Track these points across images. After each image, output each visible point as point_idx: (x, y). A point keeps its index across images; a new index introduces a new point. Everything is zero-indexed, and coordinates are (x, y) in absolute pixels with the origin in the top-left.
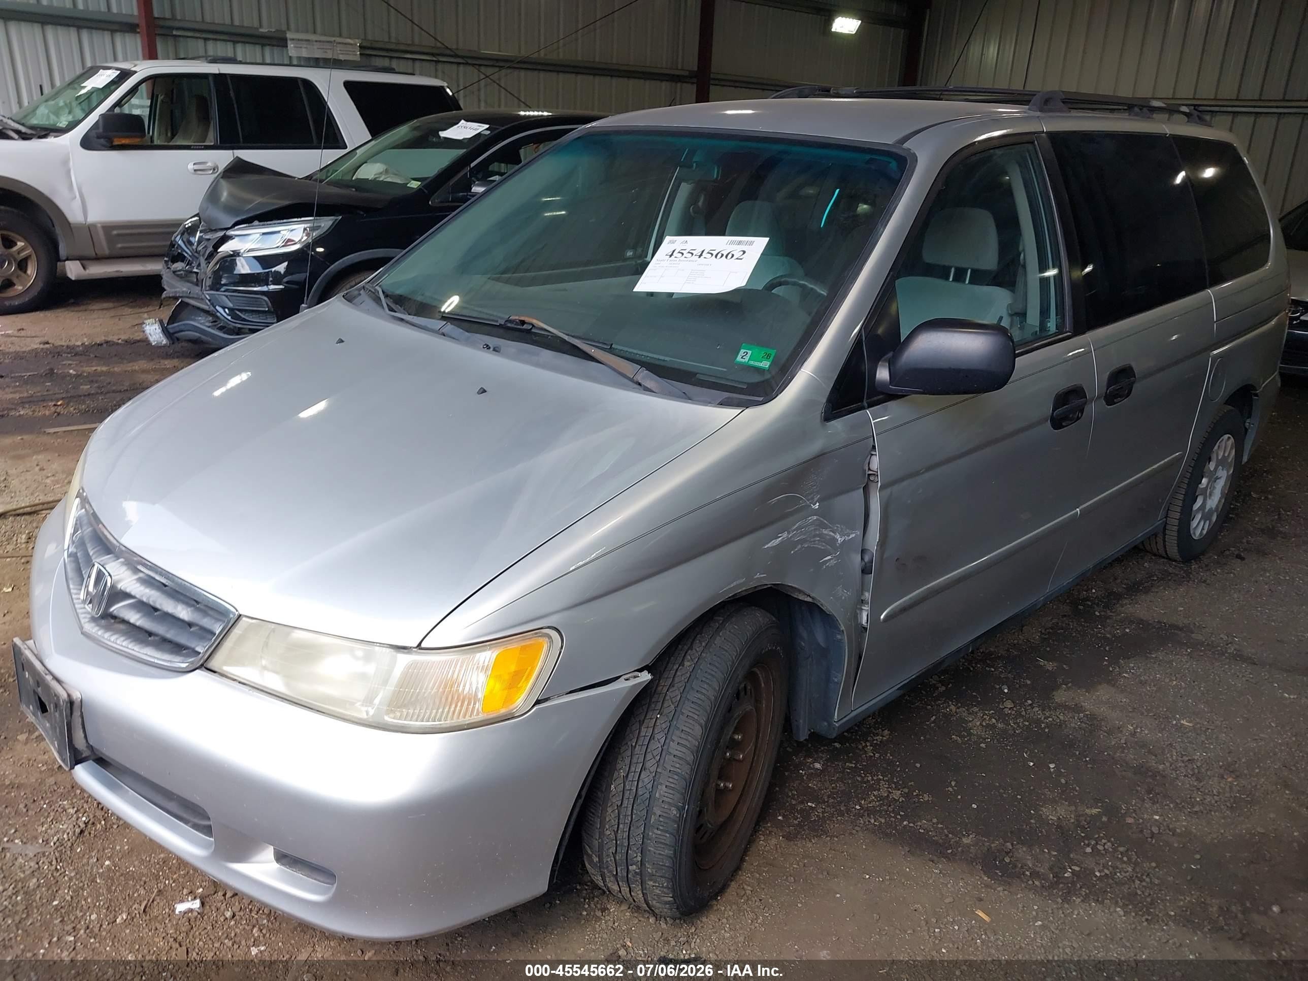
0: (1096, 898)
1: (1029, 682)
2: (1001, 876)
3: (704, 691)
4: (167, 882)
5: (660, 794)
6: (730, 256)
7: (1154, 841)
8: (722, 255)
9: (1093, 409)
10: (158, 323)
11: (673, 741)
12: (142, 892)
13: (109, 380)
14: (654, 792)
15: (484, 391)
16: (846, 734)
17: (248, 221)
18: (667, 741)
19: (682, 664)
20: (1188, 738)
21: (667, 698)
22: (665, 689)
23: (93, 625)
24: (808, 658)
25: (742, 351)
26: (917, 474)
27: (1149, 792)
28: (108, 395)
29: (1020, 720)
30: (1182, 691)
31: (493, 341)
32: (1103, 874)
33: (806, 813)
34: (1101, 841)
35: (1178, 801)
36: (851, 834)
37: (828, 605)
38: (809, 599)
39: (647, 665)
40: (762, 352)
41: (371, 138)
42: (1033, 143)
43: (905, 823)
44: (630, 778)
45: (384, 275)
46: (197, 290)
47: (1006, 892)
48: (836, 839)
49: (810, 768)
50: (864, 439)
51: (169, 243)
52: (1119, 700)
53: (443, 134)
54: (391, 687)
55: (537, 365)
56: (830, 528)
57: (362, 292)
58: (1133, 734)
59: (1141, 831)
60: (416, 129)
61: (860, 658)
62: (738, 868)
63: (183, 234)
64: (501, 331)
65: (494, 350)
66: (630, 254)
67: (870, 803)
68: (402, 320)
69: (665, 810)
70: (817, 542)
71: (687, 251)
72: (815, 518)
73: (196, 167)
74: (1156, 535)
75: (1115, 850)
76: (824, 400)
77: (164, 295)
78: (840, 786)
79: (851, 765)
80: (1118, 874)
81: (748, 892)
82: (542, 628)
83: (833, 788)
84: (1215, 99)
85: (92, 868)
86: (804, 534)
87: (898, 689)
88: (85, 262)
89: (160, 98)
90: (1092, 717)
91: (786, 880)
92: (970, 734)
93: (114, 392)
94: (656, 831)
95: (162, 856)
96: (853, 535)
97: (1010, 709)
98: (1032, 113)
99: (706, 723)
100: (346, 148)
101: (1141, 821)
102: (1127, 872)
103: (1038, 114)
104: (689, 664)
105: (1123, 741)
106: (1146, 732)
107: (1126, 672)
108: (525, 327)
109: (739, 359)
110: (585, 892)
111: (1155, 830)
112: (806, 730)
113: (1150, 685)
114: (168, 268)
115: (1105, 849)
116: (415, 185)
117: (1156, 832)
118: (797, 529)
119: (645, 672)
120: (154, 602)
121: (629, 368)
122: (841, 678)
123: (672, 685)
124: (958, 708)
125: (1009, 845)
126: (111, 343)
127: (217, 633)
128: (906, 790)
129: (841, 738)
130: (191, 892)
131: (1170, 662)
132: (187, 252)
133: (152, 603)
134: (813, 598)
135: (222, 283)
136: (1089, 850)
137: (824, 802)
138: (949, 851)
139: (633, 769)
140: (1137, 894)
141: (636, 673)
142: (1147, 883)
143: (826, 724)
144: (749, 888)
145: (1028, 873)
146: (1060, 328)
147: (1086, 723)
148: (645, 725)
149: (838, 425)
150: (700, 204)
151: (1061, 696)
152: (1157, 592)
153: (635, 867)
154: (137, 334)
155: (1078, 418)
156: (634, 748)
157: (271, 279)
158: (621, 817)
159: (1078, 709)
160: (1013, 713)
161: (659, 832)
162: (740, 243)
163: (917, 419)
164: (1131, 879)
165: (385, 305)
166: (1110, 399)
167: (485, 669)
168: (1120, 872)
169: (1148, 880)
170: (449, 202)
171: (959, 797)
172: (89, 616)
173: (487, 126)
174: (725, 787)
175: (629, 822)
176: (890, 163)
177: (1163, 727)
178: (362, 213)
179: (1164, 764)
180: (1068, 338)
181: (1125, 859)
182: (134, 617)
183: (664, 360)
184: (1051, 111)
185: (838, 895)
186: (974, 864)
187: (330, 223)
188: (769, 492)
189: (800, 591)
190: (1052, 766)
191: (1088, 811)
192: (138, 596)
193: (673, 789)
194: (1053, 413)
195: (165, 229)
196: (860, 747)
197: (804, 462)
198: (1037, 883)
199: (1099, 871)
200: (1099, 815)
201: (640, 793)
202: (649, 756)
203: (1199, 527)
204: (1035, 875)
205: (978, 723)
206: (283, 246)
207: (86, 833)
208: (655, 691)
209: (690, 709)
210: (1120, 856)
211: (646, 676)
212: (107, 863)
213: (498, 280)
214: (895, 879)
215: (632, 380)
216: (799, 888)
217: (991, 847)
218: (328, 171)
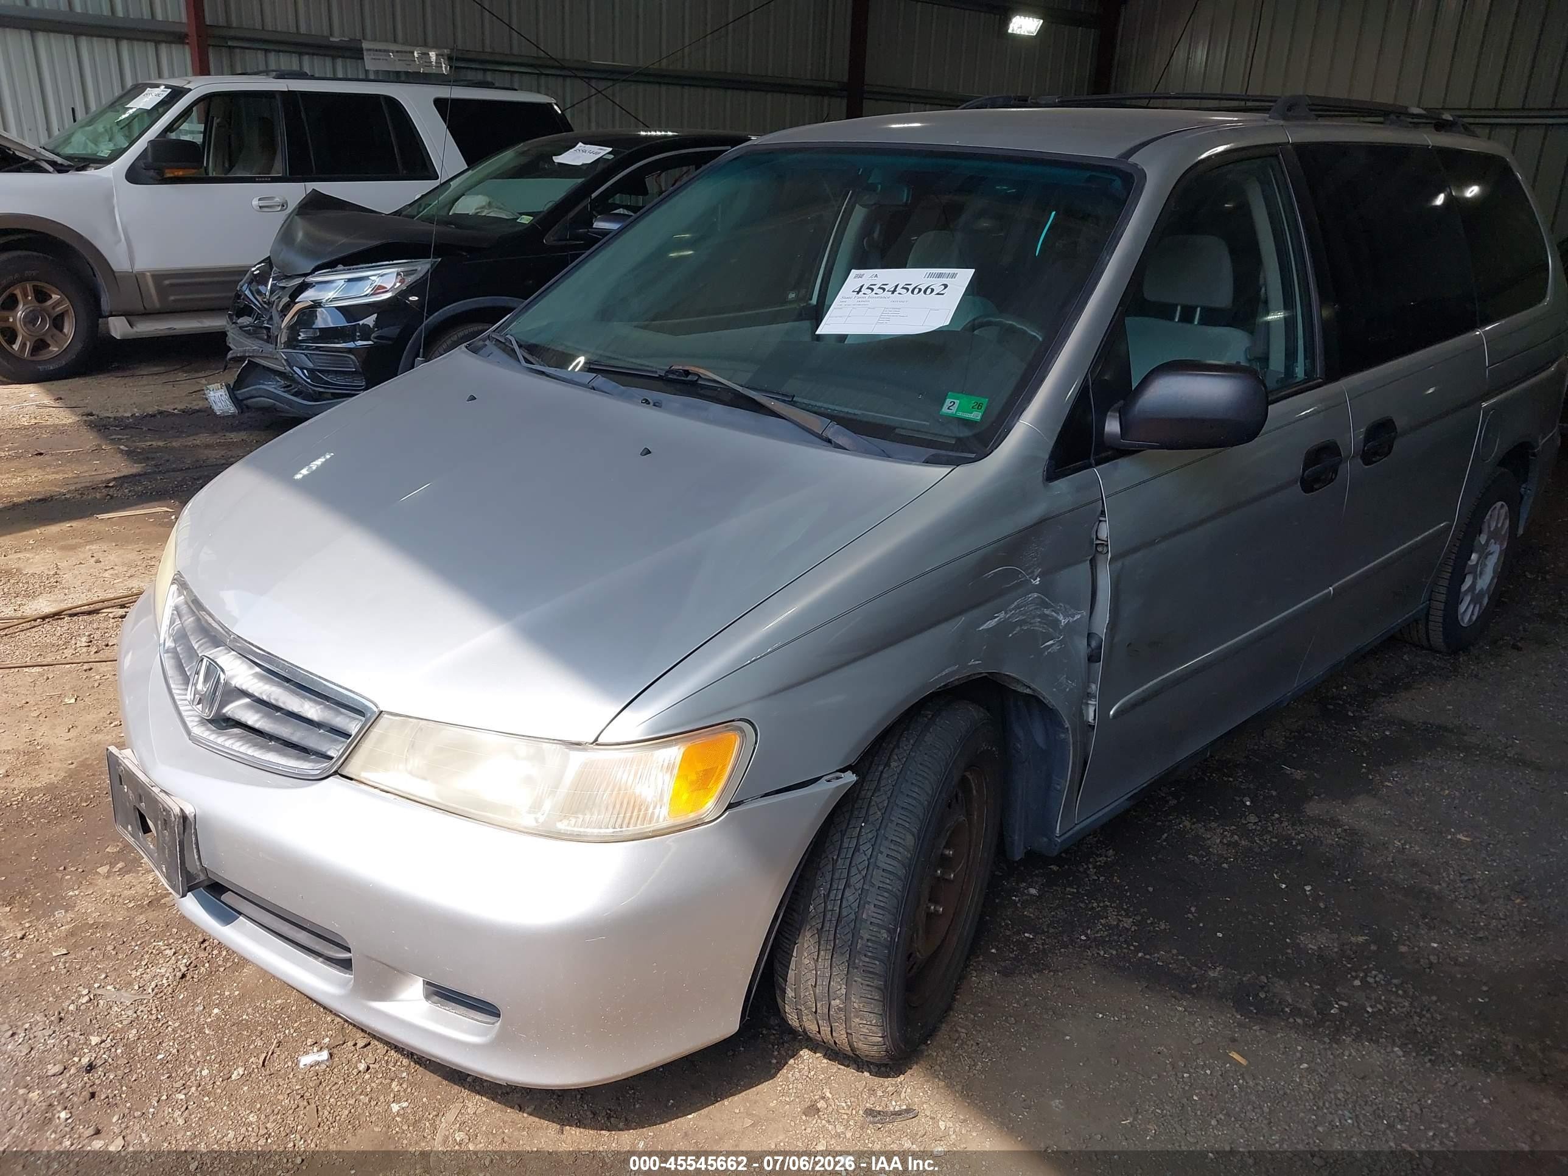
0: (1369, 1037)
1: (1274, 793)
2: (1256, 1013)
3: (914, 795)
4: (287, 1031)
5: (868, 915)
6: (929, 291)
7: (1433, 972)
8: (920, 290)
9: (1350, 469)
10: (224, 388)
11: (881, 853)
12: (259, 1043)
13: (167, 457)
14: (861, 912)
15: (649, 452)
16: (1063, 855)
17: (331, 265)
18: (875, 853)
19: (887, 765)
20: (1466, 855)
21: (873, 803)
22: (870, 794)
23: (203, 729)
24: (1024, 762)
25: (948, 402)
26: (1152, 543)
27: (1424, 917)
28: (166, 476)
29: (1267, 837)
30: (1457, 801)
31: (653, 395)
32: (1375, 1010)
33: (1024, 945)
34: (1371, 972)
35: (1459, 927)
36: (1079, 968)
37: (1049, 697)
38: (1028, 691)
39: (850, 765)
40: (973, 400)
41: (467, 167)
42: (1277, 156)
43: (1140, 955)
44: (832, 897)
45: (511, 323)
46: (270, 348)
47: (1263, 1032)
48: (1060, 974)
49: (1023, 894)
50: (1093, 502)
51: (234, 293)
52: (1382, 813)
53: (558, 159)
54: (563, 790)
55: (707, 420)
56: (1052, 606)
57: (487, 342)
58: (1402, 850)
59: (1418, 962)
60: (523, 153)
61: (1085, 763)
62: (949, 1008)
63: (250, 283)
64: (660, 384)
65: (654, 405)
66: (792, 296)
67: (1097, 932)
68: (543, 373)
69: (874, 934)
70: (1038, 624)
71: (878, 286)
72: (1036, 595)
73: (262, 203)
74: (1416, 621)
75: (1389, 983)
76: (1047, 457)
77: (229, 356)
78: (1061, 914)
79: (1072, 890)
80: (1394, 1010)
81: (963, 1035)
82: (733, 721)
83: (1053, 916)
84: (1469, 109)
85: (198, 1017)
86: (1022, 615)
87: (1127, 800)
88: (131, 318)
89: (216, 121)
90: (1352, 832)
91: (1006, 1021)
92: (1209, 853)
93: (174, 470)
94: (863, 958)
95: (279, 1001)
96: (1078, 617)
97: (1255, 823)
98: (1272, 122)
99: (920, 830)
100: (437, 178)
101: (1416, 949)
102: (1404, 1006)
103: (1282, 122)
104: (896, 764)
105: (1390, 859)
106: (1417, 848)
107: (1389, 781)
108: (690, 378)
109: (945, 410)
110: (772, 1037)
111: (1434, 959)
112: (1022, 847)
113: (1418, 795)
114: (233, 323)
115: (1376, 982)
116: (526, 220)
117: (1435, 961)
118: (1015, 608)
119: (849, 773)
120: (277, 700)
121: (816, 423)
122: (1064, 784)
123: (877, 789)
124: (1194, 824)
125: (1263, 978)
126: (165, 413)
127: (354, 733)
128: (1139, 918)
129: (1058, 860)
130: (316, 1043)
131: (1440, 769)
132: (256, 302)
133: (273, 702)
134: (1034, 690)
135: (300, 338)
136: (1357, 983)
137: (1043, 932)
138: (1194, 986)
139: (835, 886)
140: (1416, 1031)
141: (838, 774)
142: (1427, 1019)
143: (1045, 839)
144: (963, 1030)
145: (1287, 1010)
146: (1309, 373)
147: (1344, 840)
148: (848, 834)
149: (1062, 485)
150: (876, 235)
151: (1313, 809)
152: (1421, 688)
153: (838, 1001)
154: (195, 403)
155: (1332, 480)
156: (835, 862)
157: (358, 334)
158: (822, 942)
159: (1334, 823)
160: (1259, 828)
161: (867, 960)
162: (940, 276)
163: (1152, 479)
164: (1409, 1015)
165: (521, 358)
166: (1368, 457)
167: (670, 768)
168: (1396, 1008)
169: (1428, 1015)
170: (567, 240)
171: (1201, 925)
172: (197, 719)
173: (610, 149)
174: (936, 911)
175: (831, 948)
176: (1114, 180)
177: (1436, 842)
178: (464, 254)
179: (1440, 884)
180: (1319, 386)
181: (1400, 992)
182: (252, 718)
183: (855, 414)
184: (1296, 118)
185: (1068, 1038)
186: (1224, 1000)
187: (428, 266)
188: (985, 564)
189: (1018, 681)
190: (1308, 888)
191: (1353, 939)
192: (256, 694)
193: (883, 908)
194: (1303, 474)
195: (229, 278)
196: (1081, 869)
197: (1027, 528)
198: (1299, 1021)
199: (1371, 1007)
200: (1367, 944)
201: (844, 913)
202: (854, 871)
203: (1468, 612)
204: (1296, 1012)
205: (1218, 841)
206: (372, 295)
207: (188, 977)
208: (858, 795)
209: (900, 816)
210: (1394, 989)
211: (850, 778)
212: (216, 1011)
213: (645, 327)
214: (1132, 1018)
215: (820, 437)
216: (1022, 1030)
217: (1242, 981)
218: (420, 206)
